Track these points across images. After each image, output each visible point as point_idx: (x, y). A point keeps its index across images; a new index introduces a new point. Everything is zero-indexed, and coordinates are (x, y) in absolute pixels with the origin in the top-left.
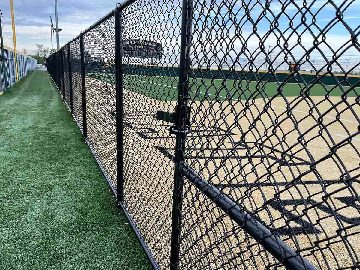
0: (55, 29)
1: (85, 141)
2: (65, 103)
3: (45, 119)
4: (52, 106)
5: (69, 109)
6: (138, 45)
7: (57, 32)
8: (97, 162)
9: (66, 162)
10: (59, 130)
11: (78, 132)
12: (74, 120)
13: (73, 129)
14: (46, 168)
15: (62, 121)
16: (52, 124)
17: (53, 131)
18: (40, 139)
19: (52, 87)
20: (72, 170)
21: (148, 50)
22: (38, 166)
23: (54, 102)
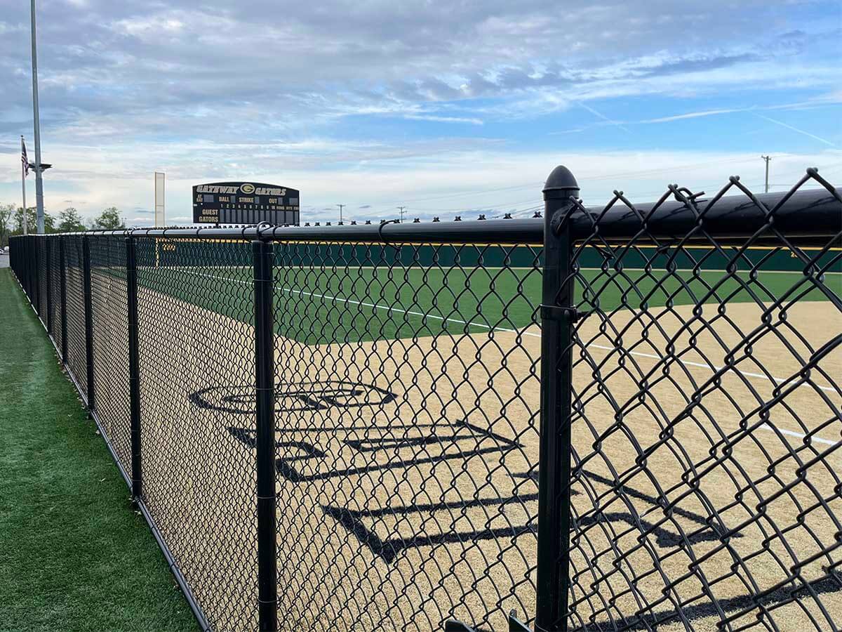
0: (31, 166)
1: (136, 506)
2: (67, 373)
3: (20, 434)
4: (32, 387)
5: (80, 396)
6: (240, 194)
7: (36, 172)
8: (180, 588)
9: (94, 592)
10: (61, 473)
11: (113, 474)
12: (98, 432)
13: (99, 465)
14: (41, 622)
15: (64, 437)
16: (40, 450)
17: (44, 476)
18: (10, 509)
19: (27, 323)
20: (113, 624)
21: (265, 207)
22: (17, 616)
23: (38, 373)
